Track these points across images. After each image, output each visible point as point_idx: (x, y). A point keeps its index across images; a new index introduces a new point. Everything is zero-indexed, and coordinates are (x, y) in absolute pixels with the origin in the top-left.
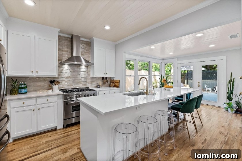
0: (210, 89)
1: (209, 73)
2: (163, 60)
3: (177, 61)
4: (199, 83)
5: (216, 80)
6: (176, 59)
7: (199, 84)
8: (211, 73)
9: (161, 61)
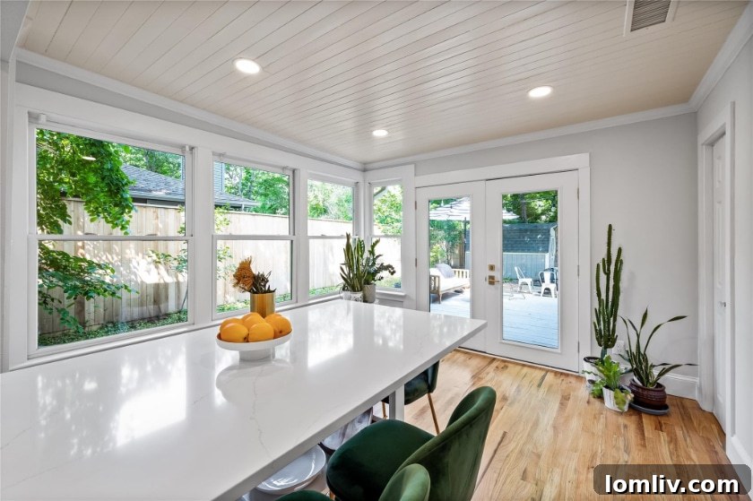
0: (529, 281)
1: (526, 230)
2: (365, 170)
3: (415, 175)
4: (492, 268)
5: (543, 252)
6: (413, 166)
7: (492, 273)
8: (531, 231)
9: (358, 177)
